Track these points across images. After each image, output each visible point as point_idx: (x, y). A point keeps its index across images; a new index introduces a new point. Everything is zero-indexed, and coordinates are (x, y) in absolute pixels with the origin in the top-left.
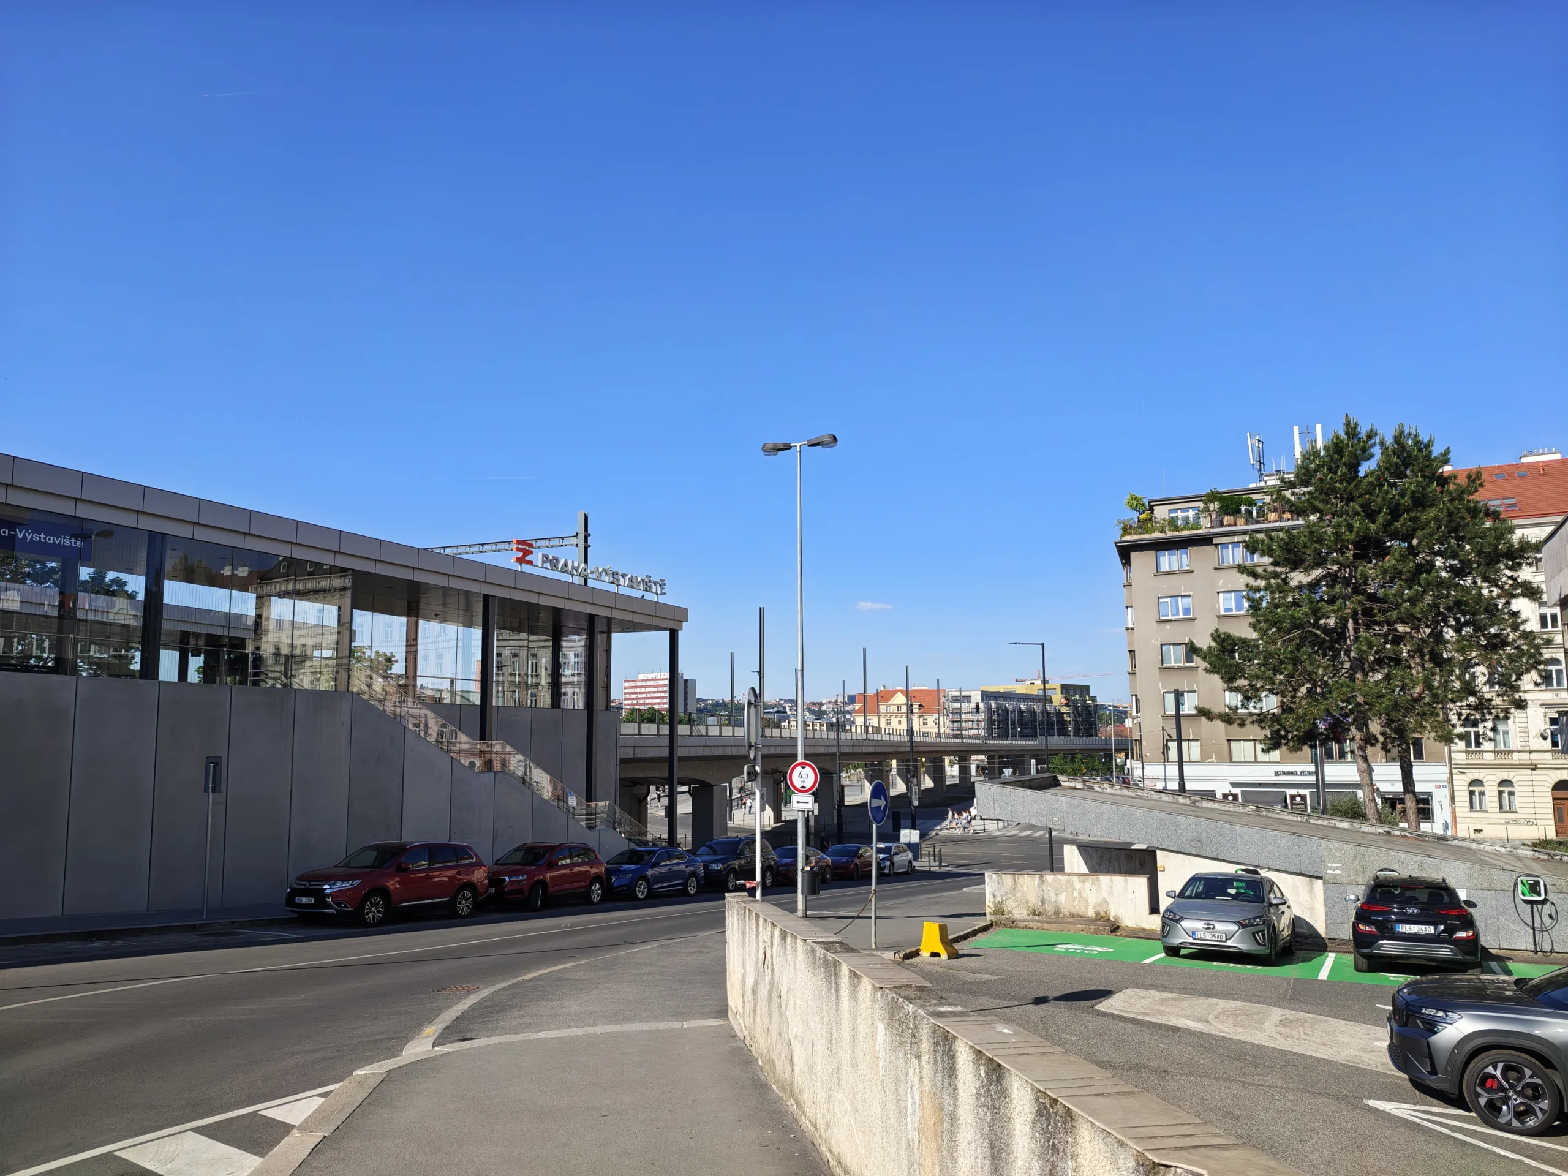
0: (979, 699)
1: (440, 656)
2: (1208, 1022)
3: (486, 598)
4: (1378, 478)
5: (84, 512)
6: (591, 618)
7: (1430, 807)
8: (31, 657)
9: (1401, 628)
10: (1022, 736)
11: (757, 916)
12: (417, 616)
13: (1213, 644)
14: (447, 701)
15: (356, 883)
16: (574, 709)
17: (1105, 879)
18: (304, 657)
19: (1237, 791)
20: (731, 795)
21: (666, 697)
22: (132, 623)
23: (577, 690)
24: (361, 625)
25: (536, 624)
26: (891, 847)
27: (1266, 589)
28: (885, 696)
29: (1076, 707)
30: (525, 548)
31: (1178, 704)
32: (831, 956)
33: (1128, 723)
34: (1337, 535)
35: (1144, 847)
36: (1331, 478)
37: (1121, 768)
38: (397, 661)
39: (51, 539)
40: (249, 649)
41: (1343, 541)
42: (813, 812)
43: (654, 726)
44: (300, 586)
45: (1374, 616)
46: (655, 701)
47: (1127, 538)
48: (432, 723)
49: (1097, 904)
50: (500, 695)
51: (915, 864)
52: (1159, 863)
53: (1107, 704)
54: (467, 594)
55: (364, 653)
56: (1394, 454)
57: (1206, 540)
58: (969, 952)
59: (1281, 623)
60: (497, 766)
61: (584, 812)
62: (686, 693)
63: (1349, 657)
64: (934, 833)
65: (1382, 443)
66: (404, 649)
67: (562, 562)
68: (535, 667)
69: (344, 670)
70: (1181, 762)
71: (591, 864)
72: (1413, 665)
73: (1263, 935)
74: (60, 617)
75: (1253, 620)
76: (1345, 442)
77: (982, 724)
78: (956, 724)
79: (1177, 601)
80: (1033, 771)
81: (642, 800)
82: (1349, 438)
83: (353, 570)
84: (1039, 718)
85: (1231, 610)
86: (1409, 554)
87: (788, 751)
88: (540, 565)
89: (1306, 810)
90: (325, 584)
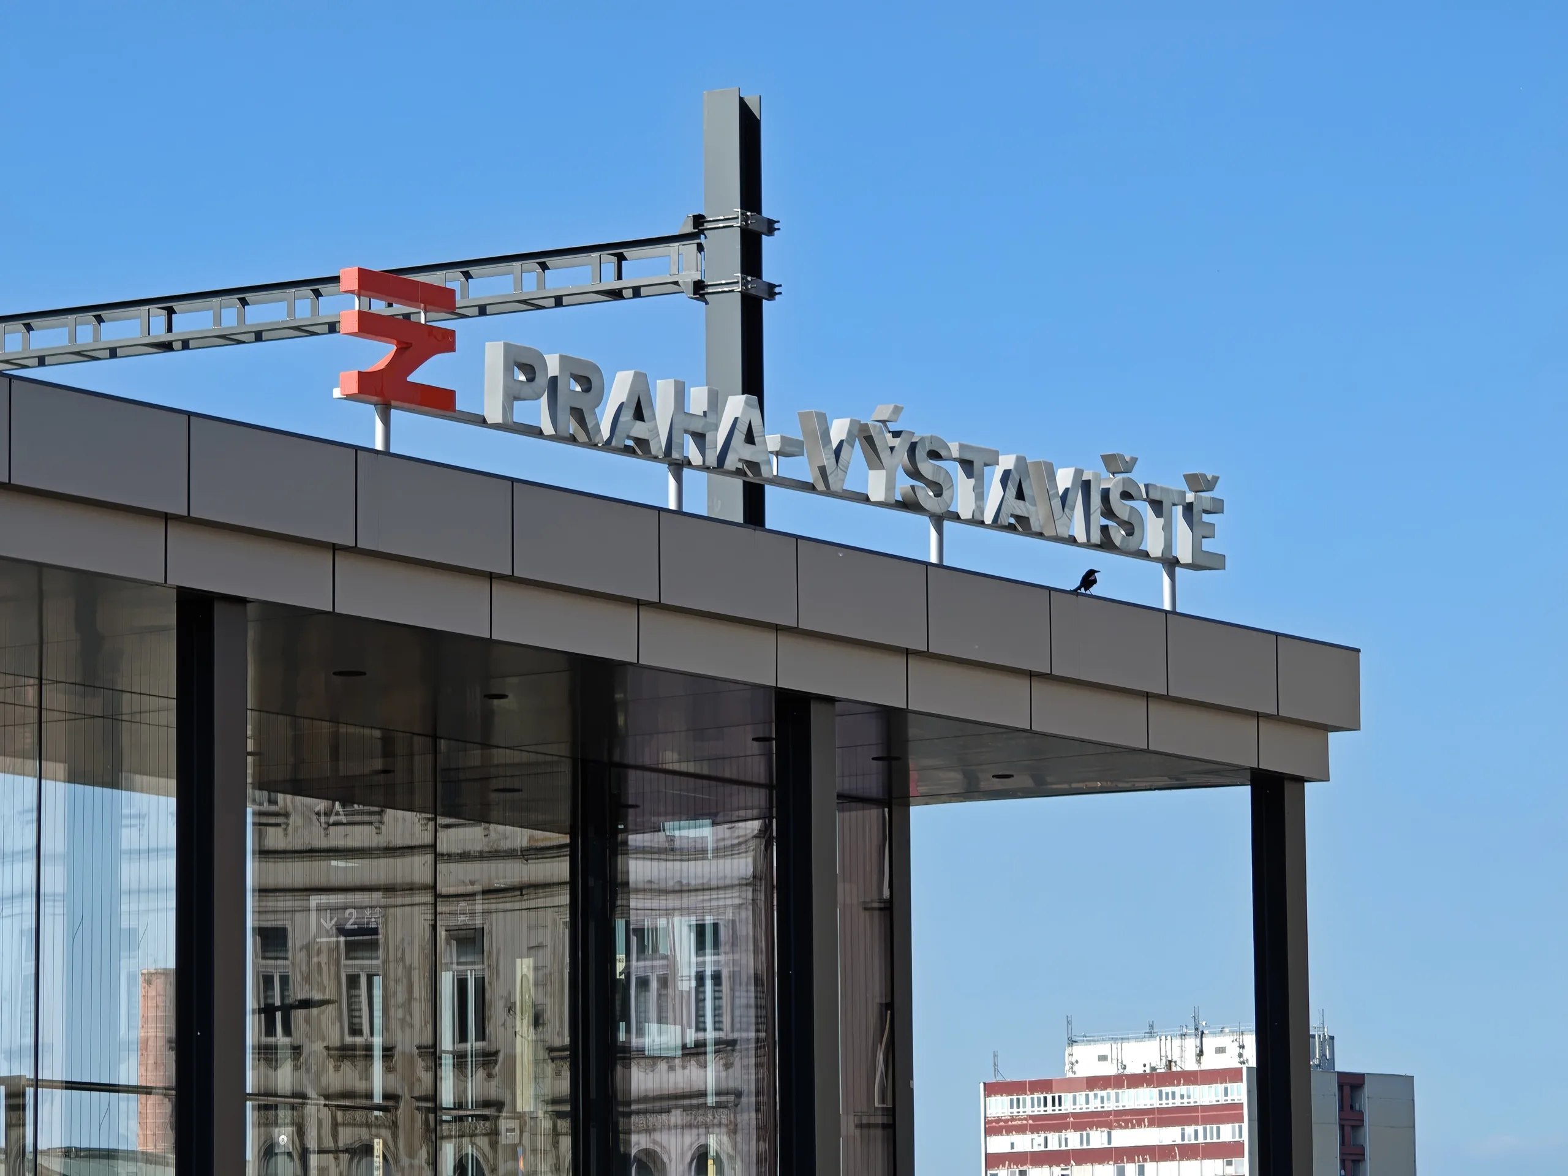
3: (197, 613)
6: (792, 714)
30: (410, 315)
62: (1353, 1153)
67: (619, 390)
88: (494, 415)
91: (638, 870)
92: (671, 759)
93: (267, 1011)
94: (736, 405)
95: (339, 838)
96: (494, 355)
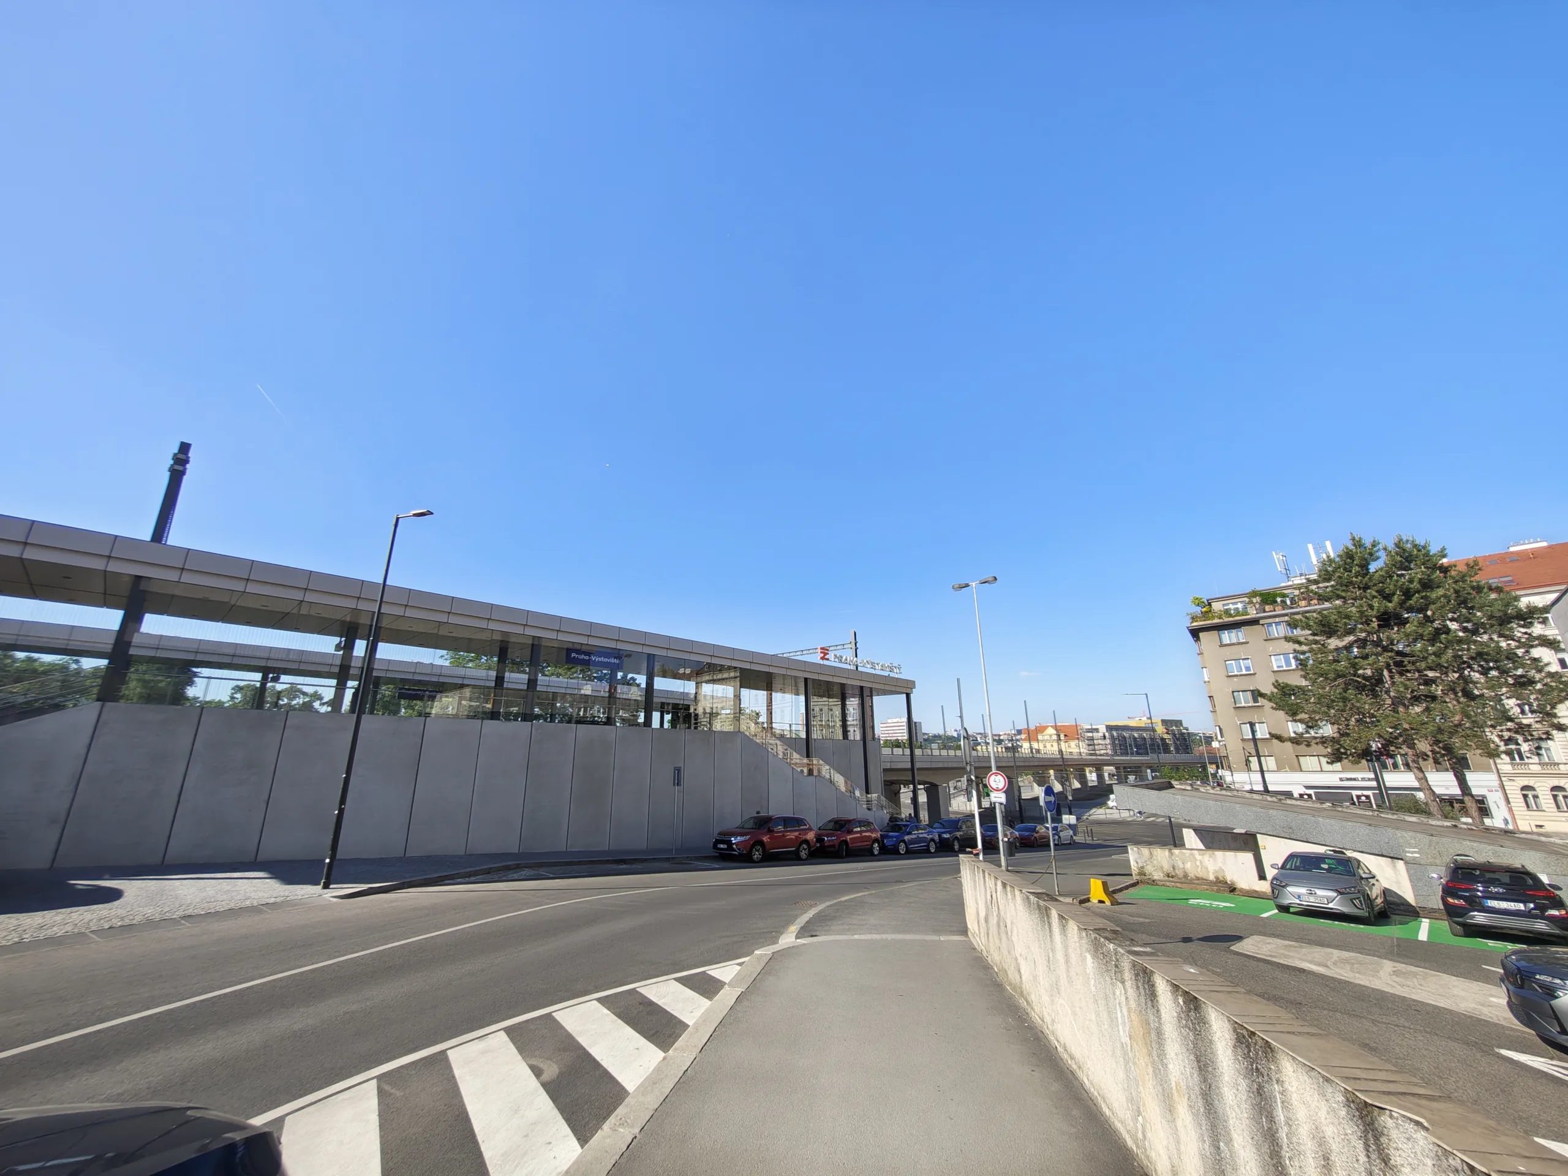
0: (1105, 731)
2: (1328, 967)
3: (806, 680)
4: (1387, 572)
5: (620, 646)
6: (862, 688)
7: (1486, 806)
8: (595, 717)
9: (1431, 674)
10: (1138, 753)
11: (984, 872)
12: (771, 690)
13: (1276, 690)
14: (788, 736)
15: (748, 837)
16: (855, 740)
17: (1219, 854)
18: (718, 714)
19: (1311, 792)
22: (639, 698)
23: (856, 729)
24: (744, 696)
25: (832, 693)
26: (1057, 827)
27: (1310, 652)
28: (1041, 729)
29: (1174, 735)
30: (825, 651)
31: (1253, 732)
32: (1042, 903)
33: (1215, 744)
34: (1361, 613)
35: (1243, 831)
36: (1348, 575)
37: (1214, 775)
38: (762, 716)
39: (606, 660)
40: (692, 710)
41: (1366, 616)
43: (901, 749)
44: (714, 677)
45: (1405, 666)
46: (899, 735)
47: (1195, 624)
49: (1216, 872)
50: (816, 732)
51: (1074, 838)
52: (1260, 843)
53: (1197, 732)
54: (796, 677)
55: (746, 711)
56: (1397, 555)
57: (1254, 622)
58: (1126, 901)
59: (1326, 674)
60: (815, 773)
61: (865, 800)
63: (1389, 695)
64: (1085, 817)
65: (1385, 549)
66: (766, 708)
67: (844, 658)
68: (833, 716)
69: (737, 720)
70: (1262, 771)
71: (872, 831)
72: (1448, 700)
73: (1360, 901)
74: (609, 697)
75: (1303, 673)
76: (1354, 551)
77: (1109, 747)
78: (1091, 747)
79: (1240, 663)
80: (1150, 778)
81: (897, 793)
82: (1356, 548)
83: (740, 668)
84: (1148, 742)
85: (1282, 667)
86: (1426, 621)
88: (833, 660)
89: (1372, 806)
90: (726, 675)
92: (851, 692)
93: (814, 717)
94: (855, 659)
95: (820, 701)
96: (833, 655)
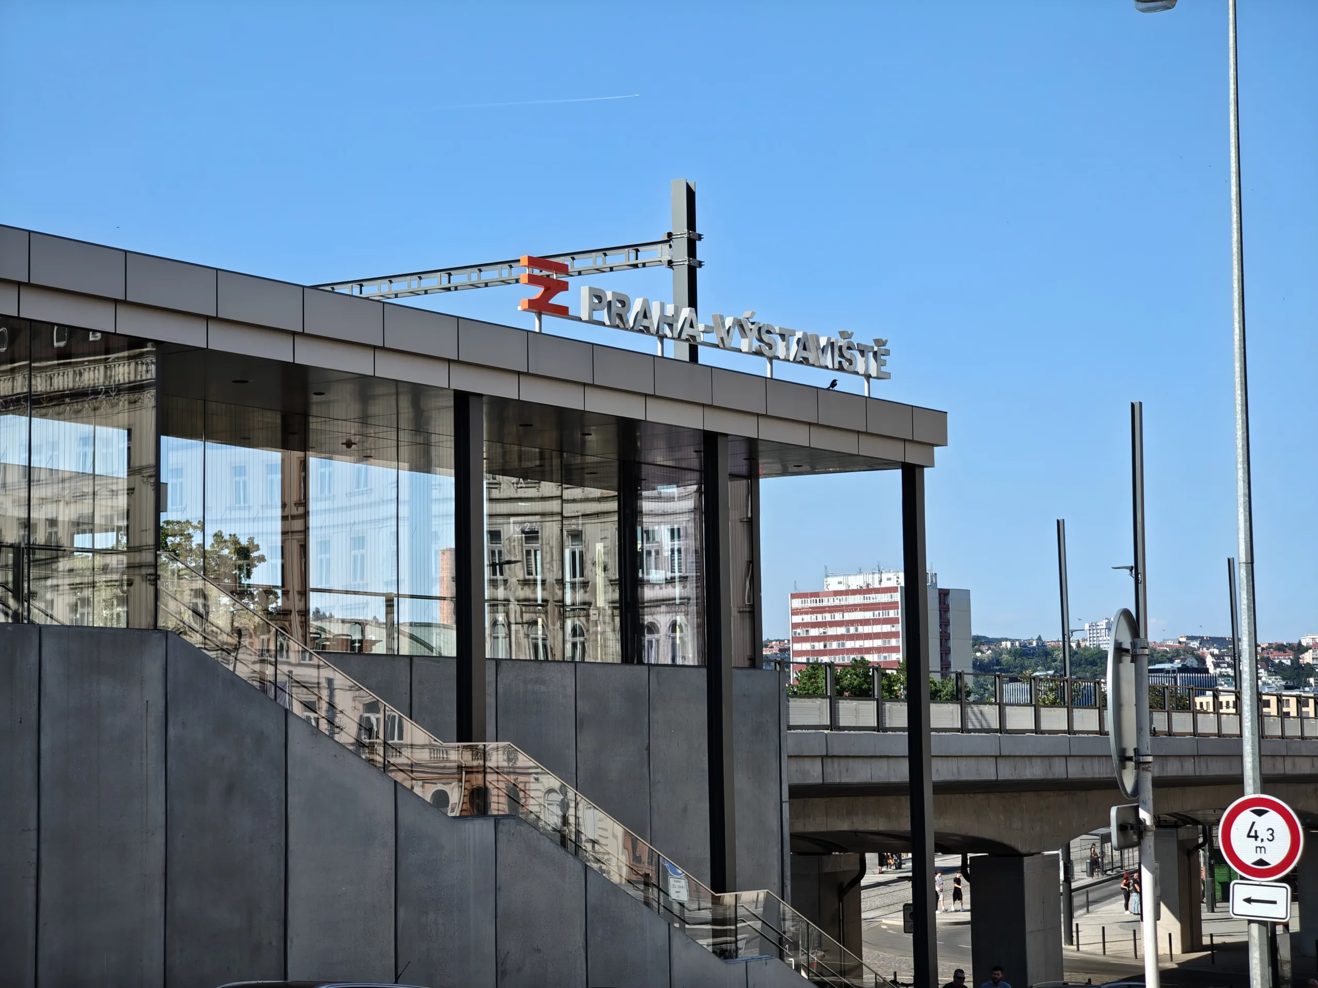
1: (359, 542)
3: (463, 400)
6: (710, 440)
12: (305, 447)
14: (380, 649)
16: (674, 665)
18: (56, 551)
20: (1068, 879)
21: (895, 635)
23: (680, 619)
24: (179, 472)
25: (578, 460)
30: (549, 275)
38: (262, 559)
42: (1286, 926)
43: (870, 706)
44: (40, 385)
46: (868, 644)
48: (343, 700)
50: (502, 632)
54: (418, 392)
55: (190, 537)
60: (498, 804)
61: (707, 915)
62: (944, 623)
66: (278, 526)
67: (636, 306)
68: (580, 563)
69: (145, 578)
81: (848, 889)
83: (157, 343)
87: (1216, 768)
88: (585, 317)
91: (646, 506)
92: (660, 460)
93: (493, 565)
94: (686, 312)
95: (522, 493)
96: (585, 292)
